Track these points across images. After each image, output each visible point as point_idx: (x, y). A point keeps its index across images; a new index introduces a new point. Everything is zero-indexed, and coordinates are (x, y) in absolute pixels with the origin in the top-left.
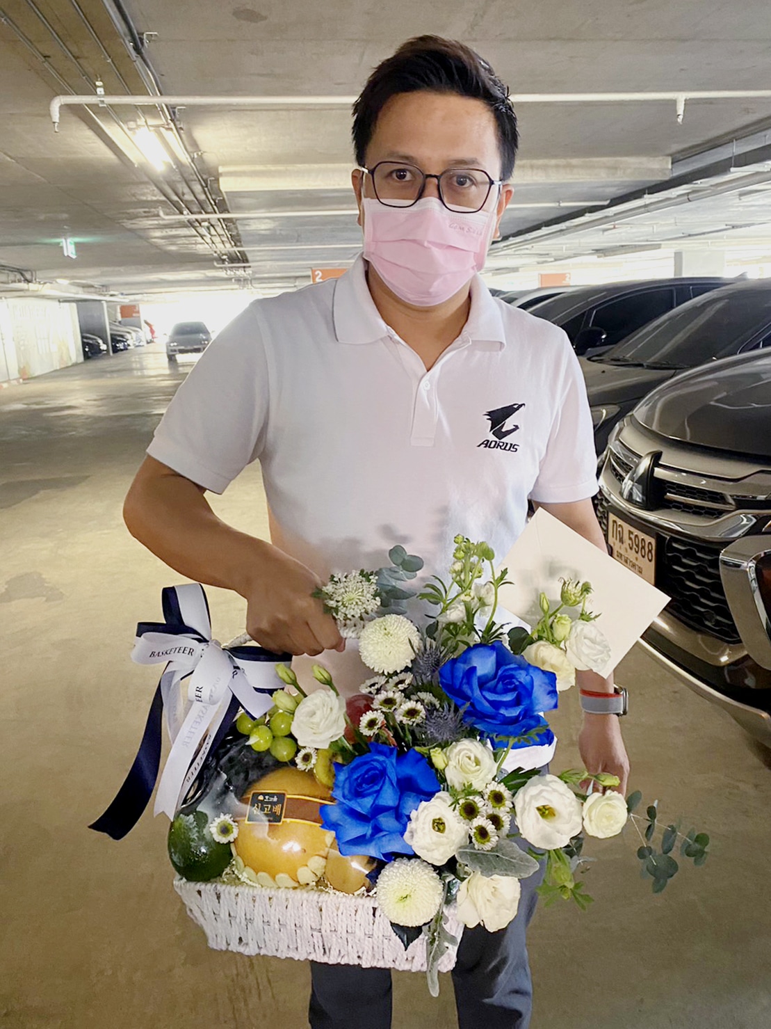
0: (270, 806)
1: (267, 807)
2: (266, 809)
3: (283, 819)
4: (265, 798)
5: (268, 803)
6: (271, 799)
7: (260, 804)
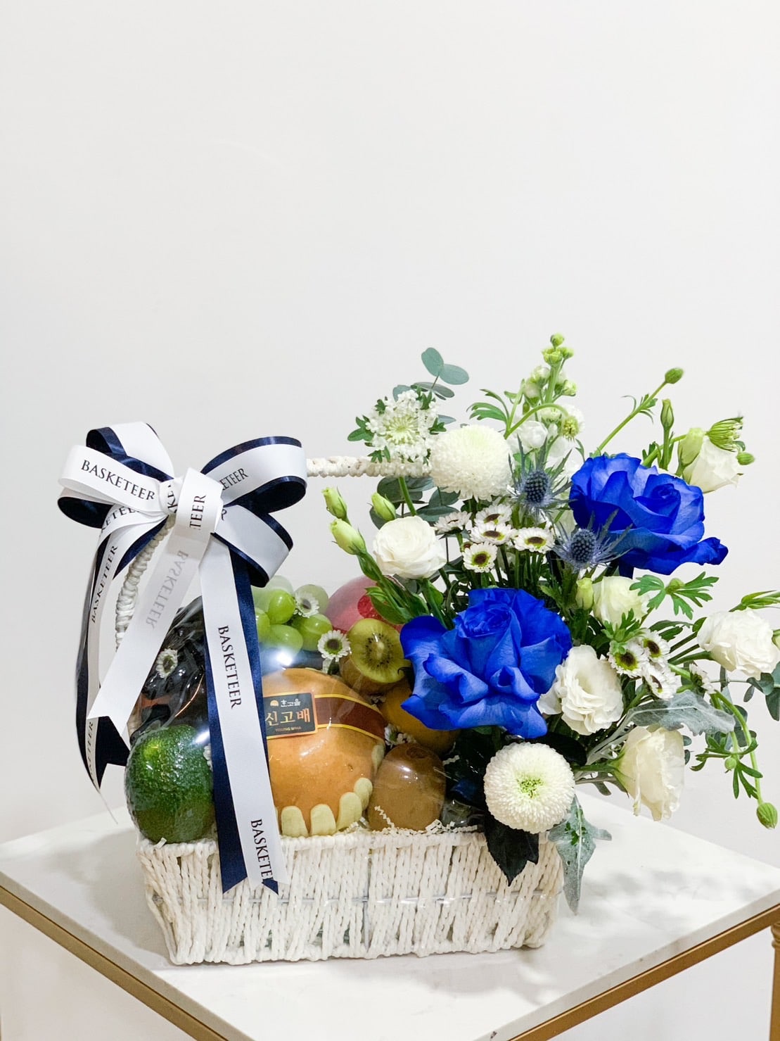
0: (291, 713)
1: (288, 715)
2: (287, 717)
3: (317, 726)
4: (280, 704)
5: (285, 710)
6: (291, 704)
7: (275, 713)
